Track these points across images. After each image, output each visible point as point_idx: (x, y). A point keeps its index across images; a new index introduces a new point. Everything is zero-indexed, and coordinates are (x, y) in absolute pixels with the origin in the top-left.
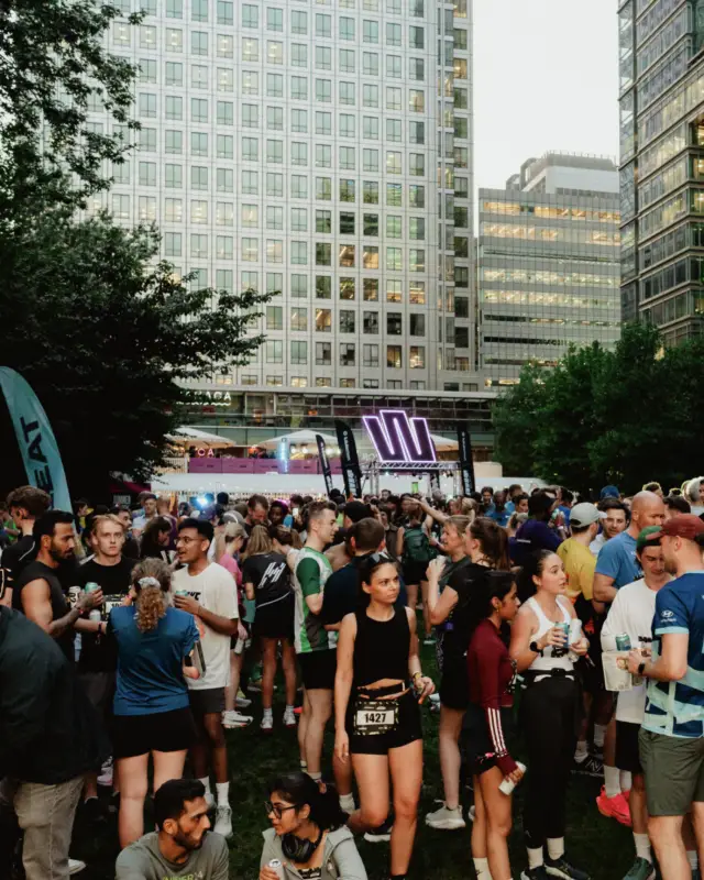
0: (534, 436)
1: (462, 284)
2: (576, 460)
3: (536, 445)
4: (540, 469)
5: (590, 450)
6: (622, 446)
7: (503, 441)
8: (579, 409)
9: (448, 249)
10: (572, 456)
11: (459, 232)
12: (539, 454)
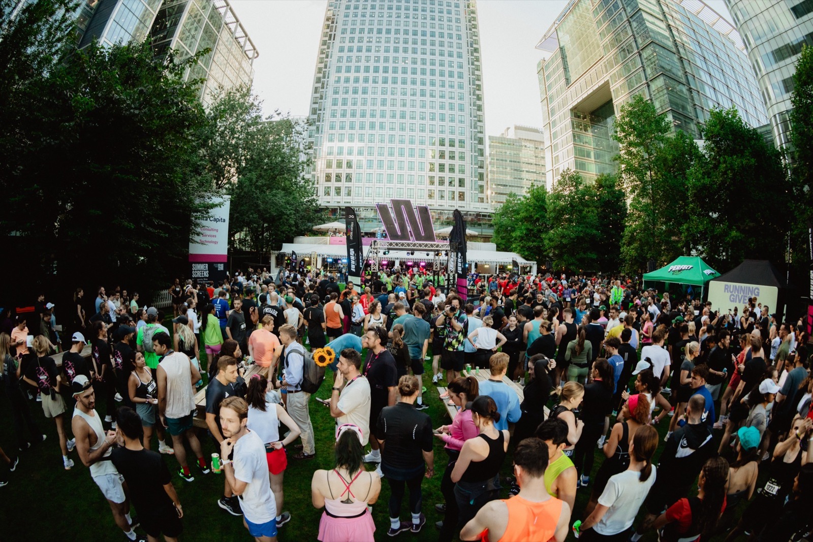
0: (513, 230)
1: (481, 167)
2: (535, 244)
3: (514, 235)
4: (516, 248)
5: (545, 239)
6: (563, 237)
7: (498, 232)
8: (537, 216)
9: (475, 152)
10: (534, 241)
11: (480, 147)
12: (516, 239)
